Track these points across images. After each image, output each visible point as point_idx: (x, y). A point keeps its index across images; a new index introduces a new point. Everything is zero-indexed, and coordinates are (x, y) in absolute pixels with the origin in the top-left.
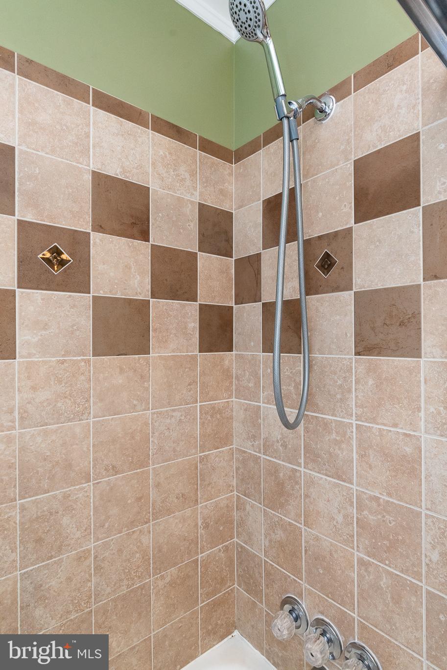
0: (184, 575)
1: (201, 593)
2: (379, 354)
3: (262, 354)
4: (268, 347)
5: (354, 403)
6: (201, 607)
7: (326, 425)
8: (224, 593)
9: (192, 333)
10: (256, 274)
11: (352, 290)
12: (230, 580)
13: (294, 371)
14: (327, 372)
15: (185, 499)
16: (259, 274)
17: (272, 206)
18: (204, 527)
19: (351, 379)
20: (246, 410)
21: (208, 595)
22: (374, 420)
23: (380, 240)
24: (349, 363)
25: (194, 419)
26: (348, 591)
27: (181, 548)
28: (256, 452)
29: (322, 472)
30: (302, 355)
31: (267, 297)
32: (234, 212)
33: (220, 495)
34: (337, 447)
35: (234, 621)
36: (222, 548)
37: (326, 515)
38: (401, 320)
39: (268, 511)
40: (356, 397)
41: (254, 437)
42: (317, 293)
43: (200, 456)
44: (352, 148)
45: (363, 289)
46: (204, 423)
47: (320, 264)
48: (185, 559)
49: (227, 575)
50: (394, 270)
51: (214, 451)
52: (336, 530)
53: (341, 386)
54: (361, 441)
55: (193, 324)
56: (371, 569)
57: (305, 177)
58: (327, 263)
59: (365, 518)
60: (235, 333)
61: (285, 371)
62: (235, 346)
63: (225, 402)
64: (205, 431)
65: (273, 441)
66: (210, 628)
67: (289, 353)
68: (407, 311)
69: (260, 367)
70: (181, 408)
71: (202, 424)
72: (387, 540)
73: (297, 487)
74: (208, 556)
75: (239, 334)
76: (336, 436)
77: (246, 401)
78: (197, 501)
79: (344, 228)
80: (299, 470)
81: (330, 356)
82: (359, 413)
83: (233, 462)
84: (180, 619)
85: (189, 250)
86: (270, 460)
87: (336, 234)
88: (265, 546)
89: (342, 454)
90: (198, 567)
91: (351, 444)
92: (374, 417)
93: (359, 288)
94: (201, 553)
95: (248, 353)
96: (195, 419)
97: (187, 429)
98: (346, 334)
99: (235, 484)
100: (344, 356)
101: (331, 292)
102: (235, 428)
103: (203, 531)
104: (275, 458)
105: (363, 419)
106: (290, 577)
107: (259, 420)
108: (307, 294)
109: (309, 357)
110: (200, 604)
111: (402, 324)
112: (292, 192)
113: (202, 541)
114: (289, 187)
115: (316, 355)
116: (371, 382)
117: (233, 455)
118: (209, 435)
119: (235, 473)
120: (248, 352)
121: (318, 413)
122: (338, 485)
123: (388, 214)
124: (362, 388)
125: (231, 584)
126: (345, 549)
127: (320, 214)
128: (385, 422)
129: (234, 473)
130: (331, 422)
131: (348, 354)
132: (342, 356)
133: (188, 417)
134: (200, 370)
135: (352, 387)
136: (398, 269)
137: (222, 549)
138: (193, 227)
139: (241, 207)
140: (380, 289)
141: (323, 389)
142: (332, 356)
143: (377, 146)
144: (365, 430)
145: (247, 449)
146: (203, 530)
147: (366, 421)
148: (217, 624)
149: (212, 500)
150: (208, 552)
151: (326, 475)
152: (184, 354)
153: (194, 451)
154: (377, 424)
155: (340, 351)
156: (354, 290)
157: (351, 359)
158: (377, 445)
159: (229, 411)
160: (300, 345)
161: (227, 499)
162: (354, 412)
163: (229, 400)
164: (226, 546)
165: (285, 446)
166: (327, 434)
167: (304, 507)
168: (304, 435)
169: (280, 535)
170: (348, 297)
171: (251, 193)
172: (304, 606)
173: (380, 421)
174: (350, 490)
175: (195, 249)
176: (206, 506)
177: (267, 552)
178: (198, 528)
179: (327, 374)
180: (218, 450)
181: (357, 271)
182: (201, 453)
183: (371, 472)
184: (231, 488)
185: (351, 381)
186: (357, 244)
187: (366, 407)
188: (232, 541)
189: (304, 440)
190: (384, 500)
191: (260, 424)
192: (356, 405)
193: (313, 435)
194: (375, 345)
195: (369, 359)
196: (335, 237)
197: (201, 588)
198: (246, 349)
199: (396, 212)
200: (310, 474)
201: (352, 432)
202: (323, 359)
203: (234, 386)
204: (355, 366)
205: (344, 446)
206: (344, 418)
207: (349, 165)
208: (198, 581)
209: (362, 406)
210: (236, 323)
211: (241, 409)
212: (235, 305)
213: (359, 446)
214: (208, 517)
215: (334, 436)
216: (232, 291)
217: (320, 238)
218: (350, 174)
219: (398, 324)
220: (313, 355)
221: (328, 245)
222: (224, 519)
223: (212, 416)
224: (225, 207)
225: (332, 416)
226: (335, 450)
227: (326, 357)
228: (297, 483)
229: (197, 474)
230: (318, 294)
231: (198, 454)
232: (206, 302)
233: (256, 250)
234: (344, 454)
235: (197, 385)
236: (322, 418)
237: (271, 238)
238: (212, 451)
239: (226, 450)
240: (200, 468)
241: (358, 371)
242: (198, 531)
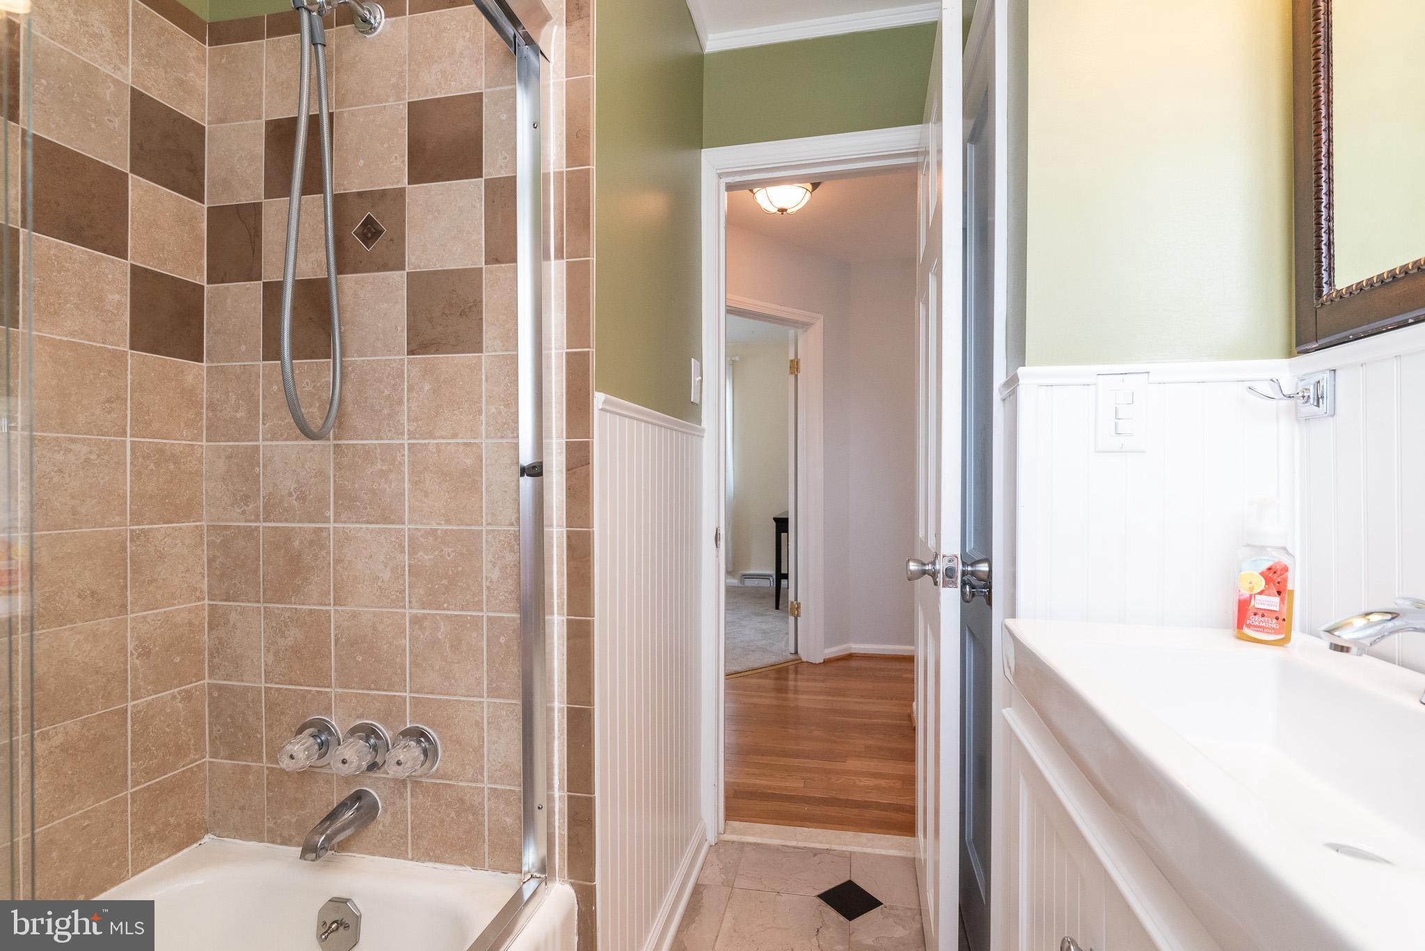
0: (95, 735)
1: (132, 770)
2: (437, 352)
3: (261, 363)
4: (272, 351)
5: (406, 418)
6: (132, 794)
7: (368, 453)
8: (184, 771)
9: (115, 312)
10: (252, 235)
11: (404, 269)
12: (195, 750)
13: (319, 384)
14: (369, 380)
15: (99, 601)
16: (258, 236)
17: (281, 132)
18: (139, 653)
19: (402, 387)
20: (229, 457)
21: (148, 773)
22: (431, 435)
23: (439, 210)
24: (399, 366)
25: (118, 463)
26: (398, 666)
27: (90, 686)
28: (250, 521)
29: (361, 520)
30: (331, 360)
31: (270, 274)
32: (206, 126)
33: (176, 602)
34: (383, 480)
35: (203, 819)
36: (179, 693)
37: (366, 577)
38: (462, 309)
39: (273, 608)
40: (409, 408)
41: (246, 499)
42: (355, 270)
43: (132, 531)
44: (405, 86)
45: (418, 270)
46: (140, 473)
47: (360, 231)
48: (98, 707)
49: (190, 740)
50: (455, 249)
51: (163, 526)
52: (382, 593)
53: (388, 398)
54: (415, 464)
55: (117, 297)
56: (427, 623)
57: (340, 103)
58: (370, 232)
59: (419, 561)
60: (208, 332)
61: (303, 385)
62: (207, 353)
63: (186, 445)
64: (142, 487)
65: (282, 496)
66: (152, 829)
67: (311, 358)
68: (468, 298)
69: (257, 383)
70: (90, 439)
71: (137, 475)
72: (445, 578)
73: (324, 553)
74: (149, 704)
75: (217, 333)
76: (381, 465)
77: (228, 443)
78: (124, 606)
79: (395, 187)
80: (325, 528)
81: (374, 358)
82: (412, 429)
83: (203, 551)
84: (86, 812)
85: (110, 163)
86: (277, 527)
87: (383, 193)
88: (266, 665)
89: (390, 487)
90: (127, 723)
91: (401, 471)
92: (430, 431)
93: (414, 269)
94: (133, 699)
95: (234, 364)
96: (121, 463)
97: (103, 479)
98: (396, 327)
99: (205, 588)
100: (393, 357)
101: (375, 271)
102: (207, 492)
103: (137, 662)
104: (286, 520)
105: (417, 436)
106: (309, 692)
107: (257, 469)
108: (340, 271)
109: (342, 362)
110: (130, 787)
111: (462, 314)
112: (314, 121)
113: (135, 677)
114: (308, 111)
115: (353, 359)
116: (427, 387)
117: (202, 538)
118: (151, 497)
119: (206, 569)
120: (235, 362)
121: (357, 439)
122: (384, 530)
123: (448, 180)
124: (416, 396)
125: (197, 757)
126: (393, 612)
127: (361, 162)
128: (444, 433)
129: (203, 569)
130: (375, 448)
131: (398, 353)
132: (390, 358)
133: (106, 457)
134: (133, 381)
135: (403, 397)
136: (459, 249)
137: (178, 696)
138: (120, 124)
139: (221, 121)
140: (439, 271)
141: (363, 405)
142: (377, 358)
143: (436, 94)
144: (420, 449)
145: (231, 521)
146: (137, 658)
147: (422, 437)
148: (167, 824)
149: (156, 608)
150: (148, 698)
151: (368, 522)
152: (98, 345)
153: (117, 519)
154: (435, 438)
155: (388, 351)
156: (407, 270)
157: (403, 360)
158: (435, 464)
159: (194, 462)
160: (329, 346)
161: (190, 611)
162: (406, 430)
163: (194, 443)
164: (186, 691)
165: (302, 498)
166: (369, 465)
167: (334, 578)
168: (335, 476)
169: (294, 634)
170: (398, 279)
171: (243, 103)
172: (333, 723)
173: (437, 434)
174: (400, 532)
175: (123, 164)
176: (144, 617)
177: (270, 673)
178: (126, 655)
179: (369, 383)
180: (170, 525)
181: (411, 246)
182: (133, 525)
183: (426, 500)
184: (198, 594)
185: (403, 389)
186: (413, 211)
187: (421, 420)
188: (199, 683)
189: (335, 481)
190: (442, 530)
191: (258, 475)
192: (408, 419)
193: (348, 472)
194: (433, 339)
195: (424, 359)
196: (382, 197)
197: (132, 761)
198: (232, 358)
199: (457, 180)
200: (344, 528)
201: (404, 455)
202: (364, 363)
203: (204, 421)
204: (408, 369)
205: (392, 476)
206: (393, 439)
207: (401, 106)
208: (126, 746)
209: (416, 419)
210: (209, 315)
211: (220, 457)
212: (208, 283)
213: (413, 472)
214: (149, 638)
215: (379, 466)
216: (202, 258)
217: (360, 194)
218: (403, 118)
219: (458, 314)
220: (349, 359)
221: (372, 206)
222: (183, 644)
223: (157, 464)
224: (190, 111)
225: (377, 439)
226: (380, 485)
227: (368, 361)
228: (322, 547)
229: (124, 560)
230: (357, 273)
231: (126, 525)
232: (145, 264)
233: (252, 197)
234: (393, 487)
235: (126, 405)
236: (362, 444)
237: (278, 183)
238: (159, 526)
239: (188, 527)
240: (132, 551)
241: (412, 375)
242: (127, 660)
